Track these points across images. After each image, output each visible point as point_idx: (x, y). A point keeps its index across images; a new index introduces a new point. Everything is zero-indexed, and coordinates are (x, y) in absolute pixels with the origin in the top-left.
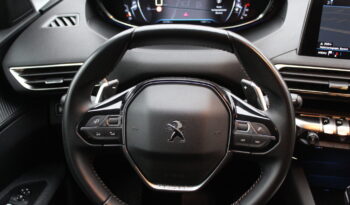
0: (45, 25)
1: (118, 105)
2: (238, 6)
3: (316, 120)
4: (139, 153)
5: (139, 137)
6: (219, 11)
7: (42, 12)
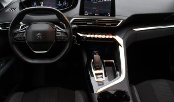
0: (7, 11)
1: (24, 31)
2: (65, 3)
3: (86, 34)
4: (30, 43)
5: (30, 38)
6: (60, 5)
7: (6, 7)
